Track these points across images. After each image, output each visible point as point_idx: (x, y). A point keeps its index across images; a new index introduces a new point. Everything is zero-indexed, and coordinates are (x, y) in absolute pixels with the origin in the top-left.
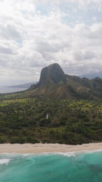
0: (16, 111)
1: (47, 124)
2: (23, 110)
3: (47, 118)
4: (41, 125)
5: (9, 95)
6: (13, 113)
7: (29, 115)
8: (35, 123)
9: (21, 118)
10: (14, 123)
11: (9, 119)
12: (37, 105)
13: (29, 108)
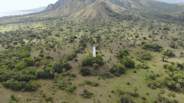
0: (26, 41)
1: (96, 68)
2: (39, 38)
3: (94, 55)
4: (85, 73)
5: (18, 18)
6: (19, 45)
7: (52, 47)
8: (68, 68)
9: (35, 54)
10: (19, 69)
11: (7, 60)
12: (62, 30)
13: (50, 34)
